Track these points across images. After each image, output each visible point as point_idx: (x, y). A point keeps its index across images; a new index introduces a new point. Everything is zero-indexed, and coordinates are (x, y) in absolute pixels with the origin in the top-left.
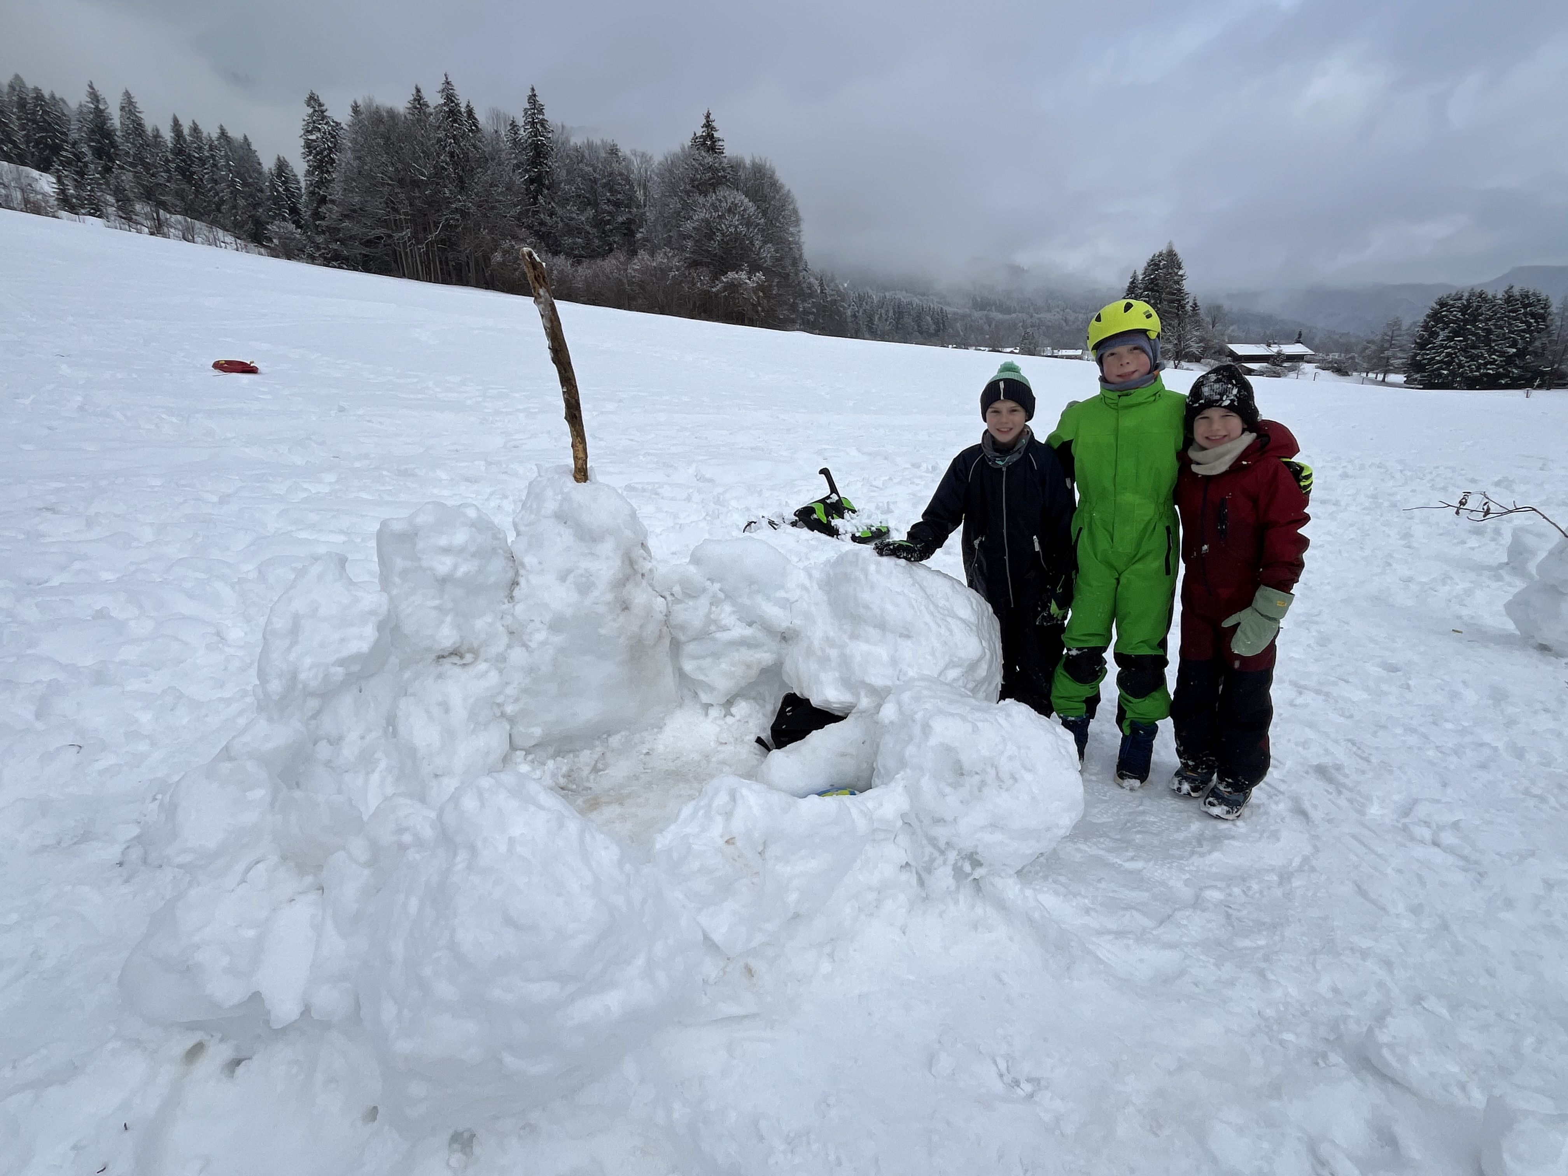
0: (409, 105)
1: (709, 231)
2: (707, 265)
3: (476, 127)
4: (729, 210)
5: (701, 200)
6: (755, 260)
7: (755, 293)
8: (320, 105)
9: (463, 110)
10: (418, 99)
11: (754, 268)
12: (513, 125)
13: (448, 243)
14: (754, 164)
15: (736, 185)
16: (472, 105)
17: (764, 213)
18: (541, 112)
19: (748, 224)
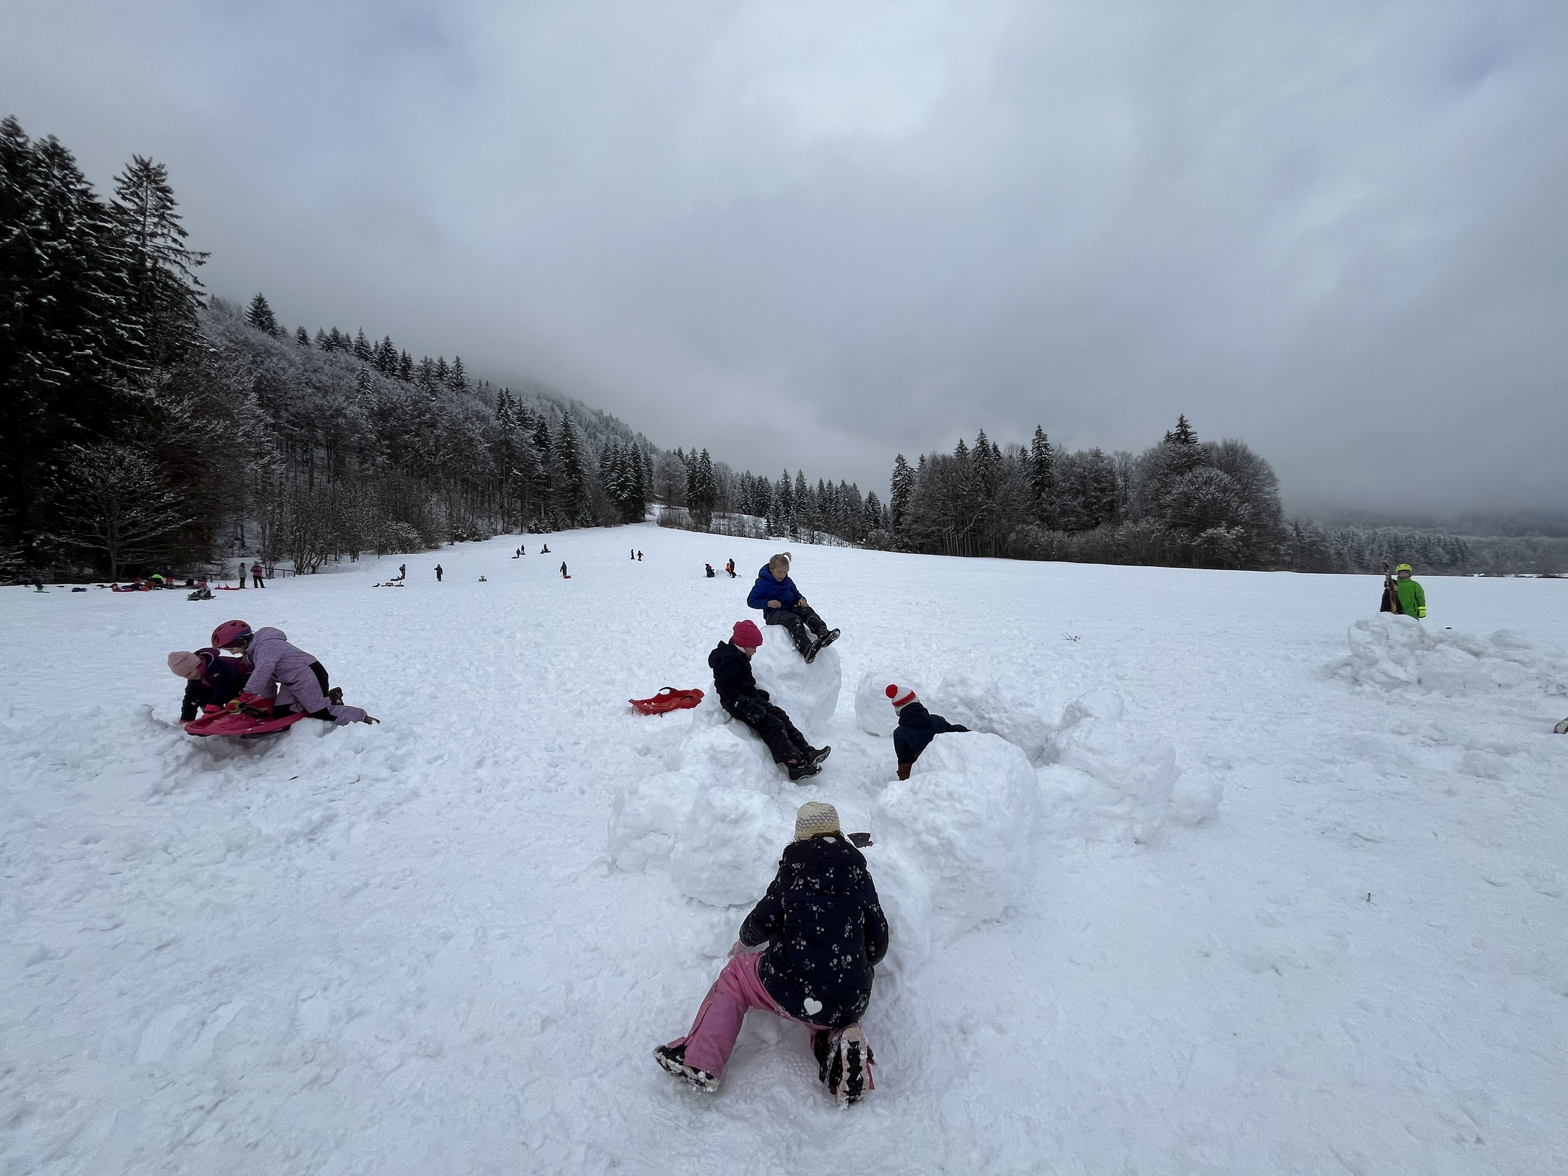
0: (956, 451)
1: (1187, 500)
2: (1186, 525)
3: (999, 456)
4: (1205, 483)
5: (1178, 478)
6: (1233, 518)
7: (1235, 544)
8: (903, 461)
9: (991, 448)
10: (962, 447)
11: (1232, 524)
12: (1023, 451)
13: (977, 531)
14: (1226, 446)
15: (1210, 464)
16: (996, 444)
17: (1239, 480)
18: (1044, 439)
19: (1225, 490)
